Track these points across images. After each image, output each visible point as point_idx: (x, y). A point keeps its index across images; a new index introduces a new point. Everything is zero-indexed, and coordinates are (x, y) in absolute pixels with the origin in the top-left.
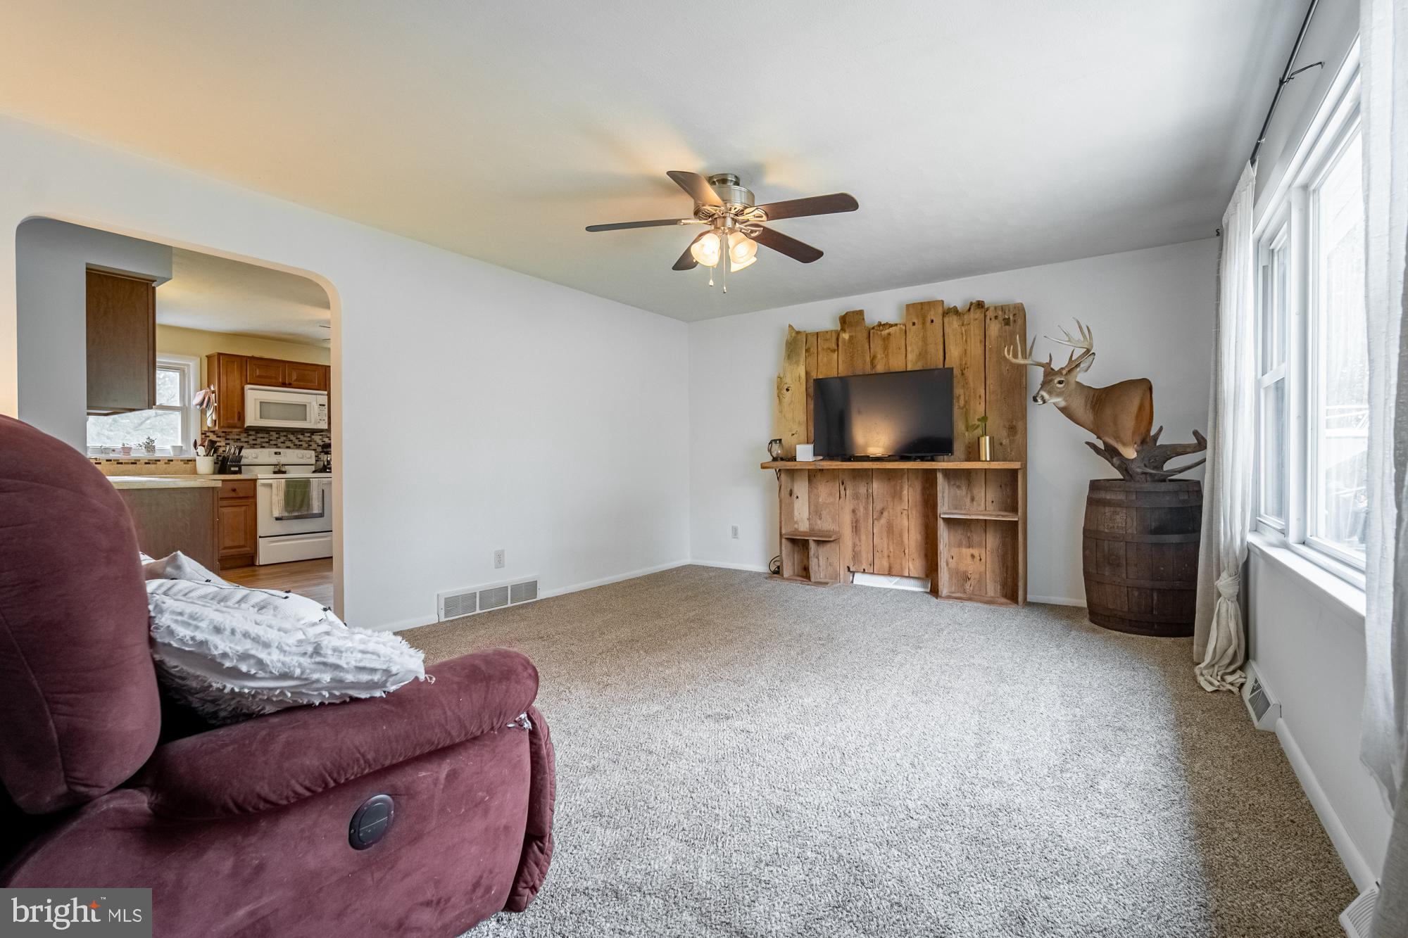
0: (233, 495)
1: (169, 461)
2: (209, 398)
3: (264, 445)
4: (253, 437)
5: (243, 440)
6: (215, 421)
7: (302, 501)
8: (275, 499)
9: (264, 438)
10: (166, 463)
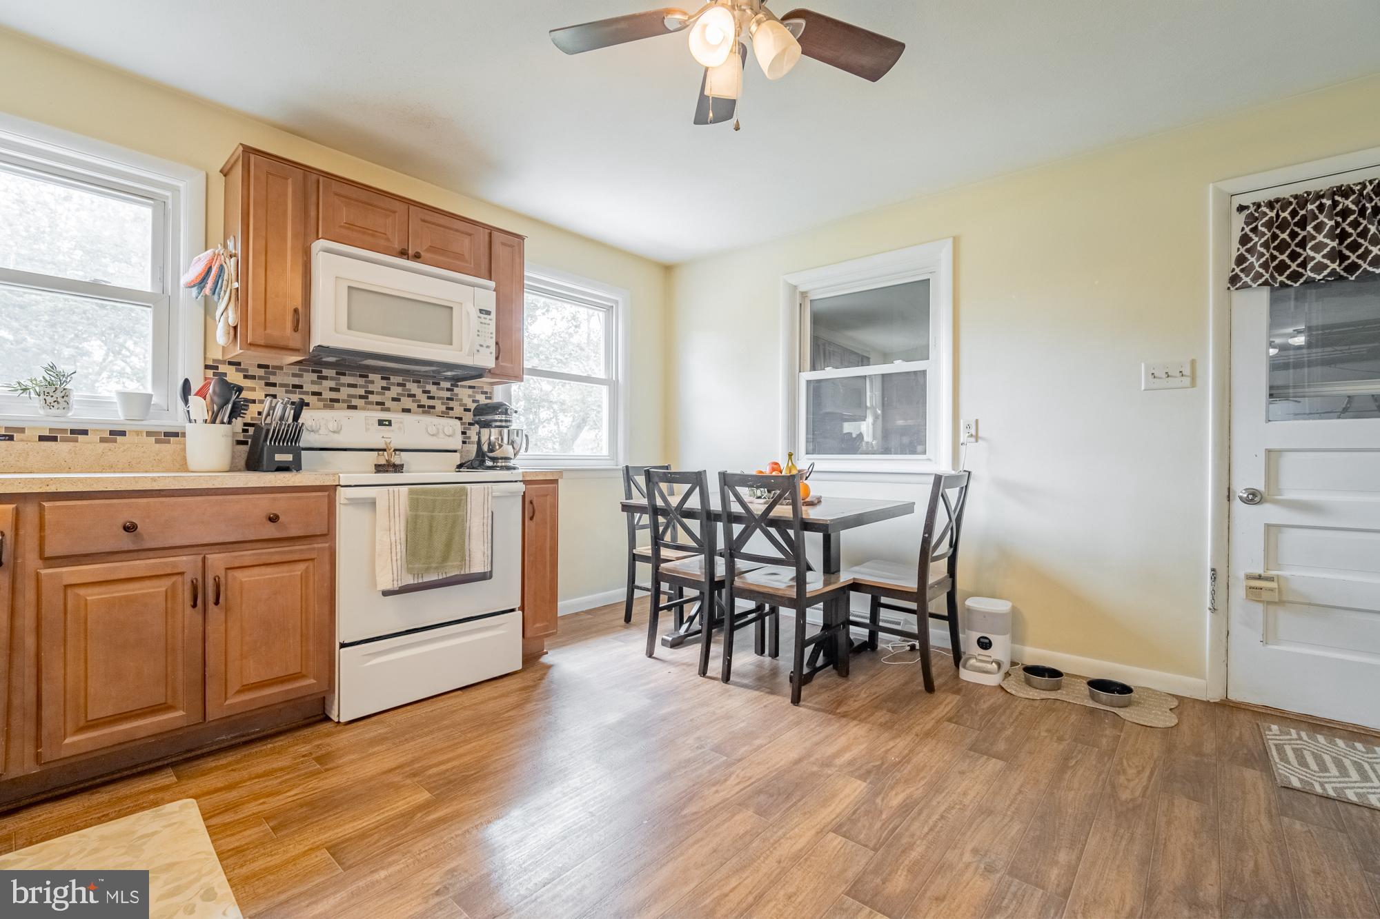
0: (271, 531)
1: (112, 433)
2: (221, 268)
3: (355, 402)
4: (332, 384)
5: (308, 387)
6: (235, 328)
7: (448, 545)
8: (383, 539)
9: (354, 386)
10: (103, 440)
